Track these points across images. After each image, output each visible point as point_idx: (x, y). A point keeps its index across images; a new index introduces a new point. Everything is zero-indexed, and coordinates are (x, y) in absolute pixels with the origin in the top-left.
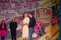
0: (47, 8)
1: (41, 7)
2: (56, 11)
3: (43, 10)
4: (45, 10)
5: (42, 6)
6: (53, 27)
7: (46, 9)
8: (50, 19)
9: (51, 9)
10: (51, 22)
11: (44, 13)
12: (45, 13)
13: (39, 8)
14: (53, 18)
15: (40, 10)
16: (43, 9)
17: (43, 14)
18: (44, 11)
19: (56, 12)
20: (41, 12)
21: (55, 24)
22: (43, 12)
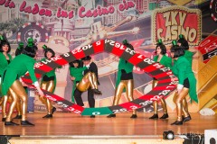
0: (186, 8)
1: (169, 7)
2: (212, 15)
3: (174, 15)
4: (180, 13)
5: (173, 4)
6: (205, 62)
7: (183, 12)
8: (195, 41)
9: (198, 11)
10: (199, 48)
11: (179, 24)
12: (181, 24)
13: (164, 9)
14: (204, 37)
15: (167, 15)
16: (176, 13)
17: (175, 28)
18: (177, 17)
19: (213, 19)
20: (170, 20)
21: (212, 54)
22: (174, 22)
